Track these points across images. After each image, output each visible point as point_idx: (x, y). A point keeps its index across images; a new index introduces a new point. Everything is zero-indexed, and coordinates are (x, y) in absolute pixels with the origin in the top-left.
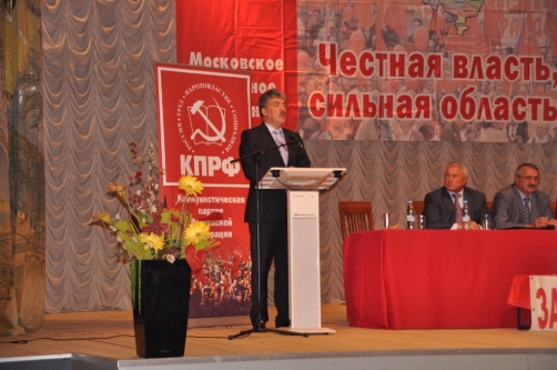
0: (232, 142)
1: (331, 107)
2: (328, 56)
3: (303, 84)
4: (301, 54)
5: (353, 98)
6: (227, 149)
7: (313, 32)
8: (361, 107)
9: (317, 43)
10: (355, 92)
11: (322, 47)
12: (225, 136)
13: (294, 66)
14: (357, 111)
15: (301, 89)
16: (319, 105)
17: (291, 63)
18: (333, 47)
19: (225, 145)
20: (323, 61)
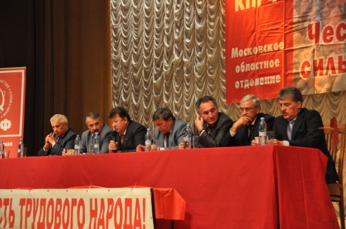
0: (8, 110)
1: (315, 69)
2: (314, 32)
3: (297, 56)
4: (296, 35)
5: (331, 60)
6: (4, 115)
7: (304, 18)
8: (336, 65)
9: (306, 24)
10: (332, 55)
11: (310, 27)
12: (3, 107)
13: (291, 44)
14: (333, 69)
15: (295, 60)
16: (307, 69)
17: (289, 43)
18: (318, 25)
19: (3, 112)
20: (311, 37)
